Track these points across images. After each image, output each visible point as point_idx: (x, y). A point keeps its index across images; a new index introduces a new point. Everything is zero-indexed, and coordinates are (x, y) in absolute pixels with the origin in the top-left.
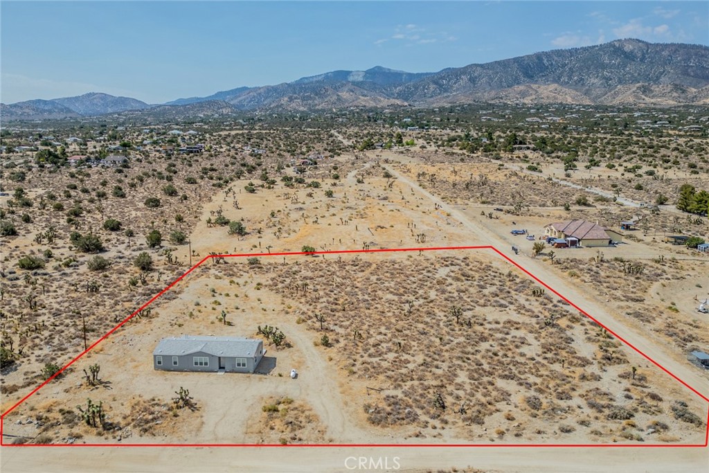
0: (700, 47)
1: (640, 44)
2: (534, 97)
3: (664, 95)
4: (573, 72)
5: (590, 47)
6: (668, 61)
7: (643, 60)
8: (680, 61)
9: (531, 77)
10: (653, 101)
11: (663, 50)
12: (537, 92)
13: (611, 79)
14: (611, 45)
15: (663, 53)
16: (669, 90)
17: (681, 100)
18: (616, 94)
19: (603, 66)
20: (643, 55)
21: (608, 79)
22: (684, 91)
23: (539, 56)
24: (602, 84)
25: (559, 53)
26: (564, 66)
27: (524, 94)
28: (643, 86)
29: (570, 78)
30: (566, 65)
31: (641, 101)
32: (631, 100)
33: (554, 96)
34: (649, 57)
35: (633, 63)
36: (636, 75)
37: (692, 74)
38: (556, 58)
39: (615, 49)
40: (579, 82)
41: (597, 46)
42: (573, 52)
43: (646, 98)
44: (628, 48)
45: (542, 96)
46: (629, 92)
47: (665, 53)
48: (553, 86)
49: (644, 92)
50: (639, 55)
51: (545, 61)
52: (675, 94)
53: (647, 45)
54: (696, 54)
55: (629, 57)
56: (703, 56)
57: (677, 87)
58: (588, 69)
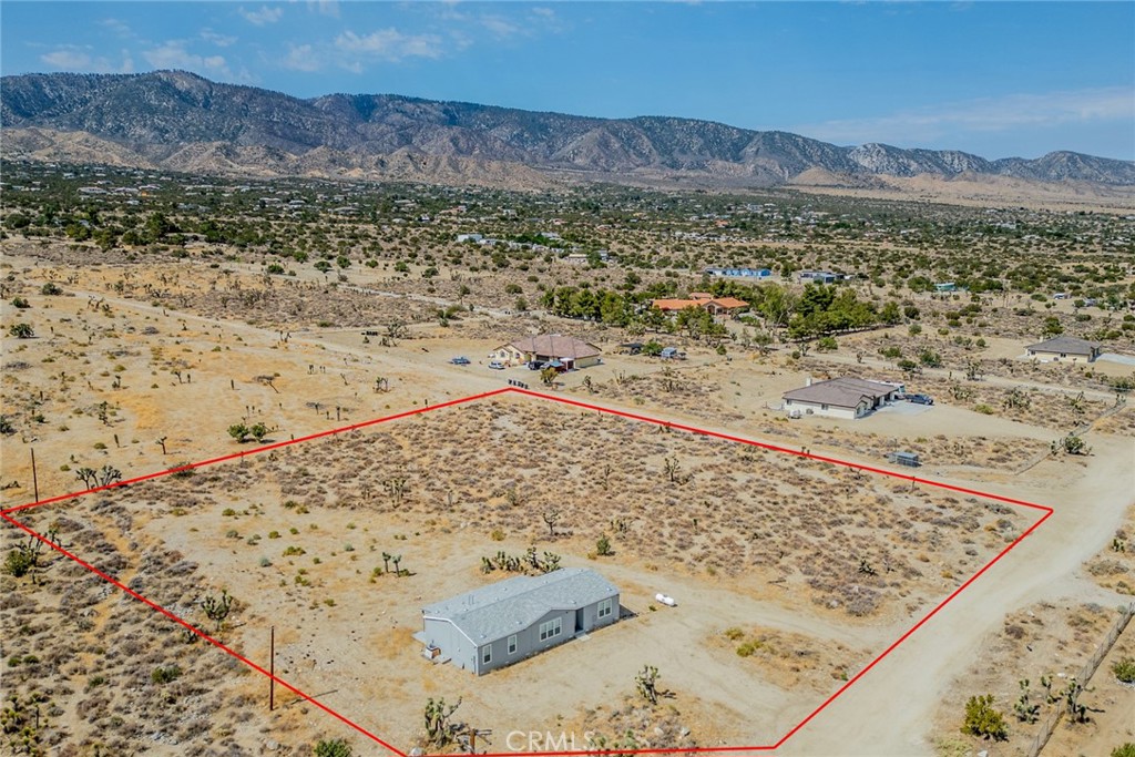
0: (281, 95)
1: (199, 81)
2: (51, 150)
3: (256, 162)
4: (102, 114)
5: (121, 76)
6: (243, 112)
7: (207, 105)
8: (260, 114)
9: (27, 115)
10: (245, 169)
11: (234, 96)
12: (52, 143)
13: (167, 132)
14: (153, 77)
15: (234, 99)
16: (261, 155)
17: (282, 170)
18: (186, 156)
19: (153, 111)
20: (206, 98)
21: (163, 131)
22: (281, 158)
23: (35, 81)
24: (155, 138)
25: (70, 79)
26: (84, 102)
27: (29, 145)
28: (225, 147)
29: (100, 123)
30: (87, 101)
31: (228, 169)
32: (213, 166)
33: (89, 153)
34: (215, 103)
35: (194, 109)
36: (203, 128)
37: (280, 133)
38: (66, 88)
39: (163, 84)
40: (117, 131)
41: (132, 76)
42: (93, 81)
43: (235, 166)
44: (182, 85)
45: (66, 150)
46: (205, 154)
47: (237, 99)
48: (80, 135)
49: (227, 155)
50: (200, 97)
51: (47, 91)
52: (271, 162)
53: (210, 84)
54: (279, 106)
55: (186, 99)
56: (287, 109)
57: (271, 152)
58: (128, 112)
